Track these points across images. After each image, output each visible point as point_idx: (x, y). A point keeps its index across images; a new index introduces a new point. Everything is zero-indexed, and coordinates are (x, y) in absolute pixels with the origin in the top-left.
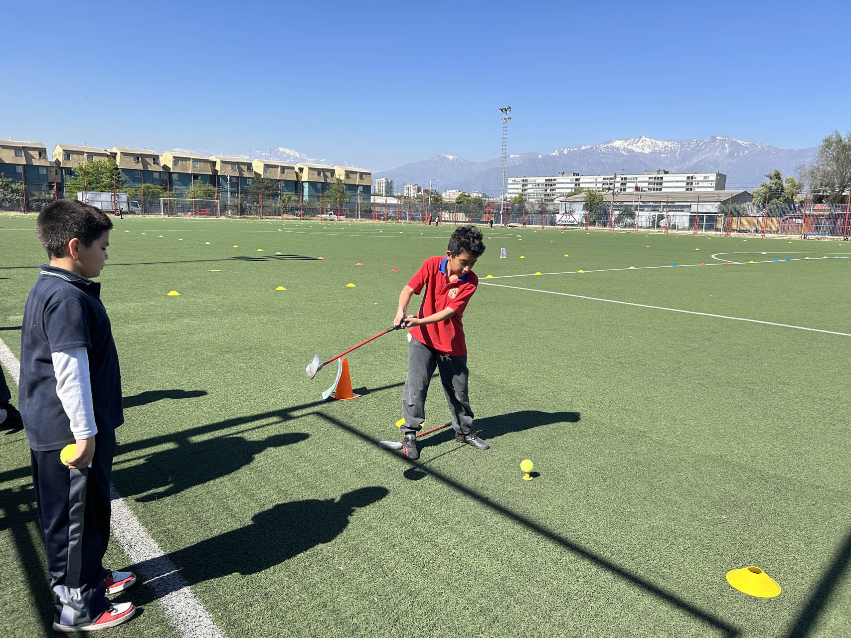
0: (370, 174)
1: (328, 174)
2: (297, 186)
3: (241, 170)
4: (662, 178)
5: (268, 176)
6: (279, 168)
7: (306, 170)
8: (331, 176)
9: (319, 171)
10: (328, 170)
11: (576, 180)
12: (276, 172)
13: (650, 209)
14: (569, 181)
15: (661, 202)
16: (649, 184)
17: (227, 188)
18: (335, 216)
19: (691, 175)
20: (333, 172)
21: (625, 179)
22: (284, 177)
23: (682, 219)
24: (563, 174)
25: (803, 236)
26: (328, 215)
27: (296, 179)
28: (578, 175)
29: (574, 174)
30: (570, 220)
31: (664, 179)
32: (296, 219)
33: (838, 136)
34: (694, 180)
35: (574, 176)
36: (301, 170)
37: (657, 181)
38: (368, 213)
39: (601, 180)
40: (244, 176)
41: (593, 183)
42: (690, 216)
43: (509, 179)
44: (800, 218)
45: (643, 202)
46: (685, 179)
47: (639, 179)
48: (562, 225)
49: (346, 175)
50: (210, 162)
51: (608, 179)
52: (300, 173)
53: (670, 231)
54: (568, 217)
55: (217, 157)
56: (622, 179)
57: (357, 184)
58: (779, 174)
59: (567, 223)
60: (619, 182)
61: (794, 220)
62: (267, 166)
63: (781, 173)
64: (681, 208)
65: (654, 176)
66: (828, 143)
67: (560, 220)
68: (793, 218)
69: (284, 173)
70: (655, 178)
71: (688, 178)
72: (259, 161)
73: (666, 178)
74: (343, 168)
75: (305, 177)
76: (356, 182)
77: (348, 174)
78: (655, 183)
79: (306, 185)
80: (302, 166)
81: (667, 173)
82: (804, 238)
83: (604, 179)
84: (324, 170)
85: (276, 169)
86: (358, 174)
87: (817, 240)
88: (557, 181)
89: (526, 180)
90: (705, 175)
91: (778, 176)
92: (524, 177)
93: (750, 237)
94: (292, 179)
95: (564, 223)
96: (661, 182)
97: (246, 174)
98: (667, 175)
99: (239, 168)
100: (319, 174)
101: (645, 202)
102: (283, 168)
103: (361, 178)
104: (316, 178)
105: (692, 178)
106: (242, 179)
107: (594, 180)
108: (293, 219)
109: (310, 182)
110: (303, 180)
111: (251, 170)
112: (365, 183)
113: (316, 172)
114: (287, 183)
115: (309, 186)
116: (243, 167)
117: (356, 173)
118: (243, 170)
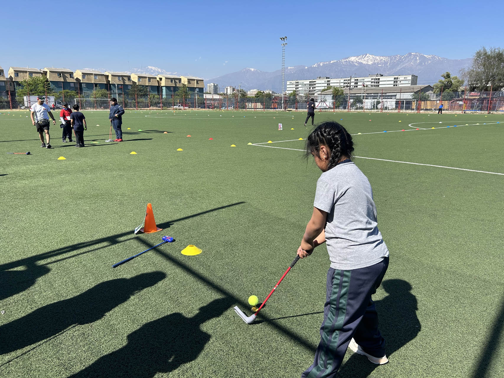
0: (203, 80)
1: (177, 81)
2: (158, 89)
3: (123, 80)
4: (379, 79)
5: (141, 83)
6: (147, 78)
7: (164, 79)
8: (179, 83)
9: (172, 80)
10: (177, 79)
11: (328, 81)
12: (145, 81)
13: (372, 97)
14: (323, 82)
15: (378, 93)
16: (371, 83)
17: (116, 91)
18: (182, 107)
19: (397, 77)
20: (180, 80)
21: (357, 80)
22: (150, 84)
23: (391, 103)
24: (320, 78)
25: (464, 112)
26: (178, 107)
27: (158, 85)
28: (328, 78)
29: (327, 78)
30: (324, 106)
31: (380, 80)
32: (158, 110)
33: (485, 50)
34: (398, 79)
36: (161, 79)
37: (376, 81)
38: (203, 104)
39: (342, 81)
40: (126, 84)
41: (338, 83)
42: (396, 101)
43: (287, 82)
44: (461, 101)
45: (367, 94)
46: (393, 79)
47: (365, 80)
48: (319, 109)
49: (188, 81)
50: (105, 75)
51: (347, 80)
52: (160, 81)
53: (384, 111)
54: (322, 104)
55: (109, 73)
56: (355, 80)
57: (195, 87)
58: (449, 75)
59: (322, 108)
60: (353, 82)
61: (458, 102)
62: (140, 77)
63: (450, 74)
64: (391, 97)
65: (374, 78)
66: (479, 55)
67: (318, 106)
68: (457, 101)
69: (150, 81)
70: (375, 79)
71: (395, 78)
72: (135, 74)
73: (382, 79)
74: (186, 77)
75: (163, 83)
77: (189, 81)
78: (375, 82)
79: (164, 89)
80: (161, 77)
81: (382, 76)
82: (464, 113)
83: (344, 80)
84: (175, 79)
85: (145, 79)
86: (196, 81)
87: (472, 114)
88: (317, 82)
89: (298, 82)
90: (405, 76)
91: (448, 76)
93: (432, 113)
94: (156, 85)
95: (320, 108)
96: (379, 81)
97: (127, 83)
98: (382, 77)
99: (123, 79)
100: (172, 81)
101: (369, 93)
102: (150, 78)
103: (197, 83)
104: (170, 84)
105: (397, 78)
106: (125, 86)
107: (338, 81)
108: (156, 110)
109: (166, 87)
110: (162, 85)
111: (130, 80)
112: (200, 86)
113: (170, 80)
114: (152, 87)
115: (166, 89)
116: (125, 78)
117: (194, 80)
118: (125, 80)
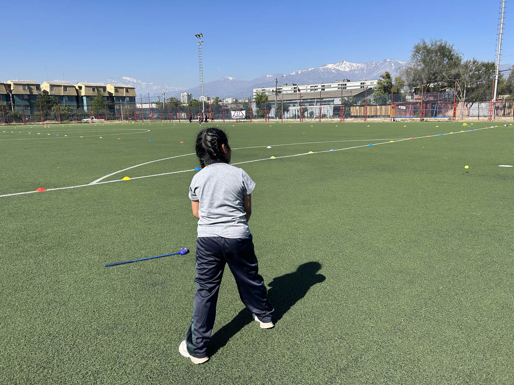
0: (134, 88)
1: (102, 90)
2: (78, 99)
3: (30, 89)
4: (346, 85)
5: (54, 93)
6: (62, 87)
7: (83, 87)
8: (104, 91)
9: (94, 88)
10: (101, 87)
11: (295, 88)
12: (60, 90)
14: (290, 89)
16: (338, 88)
18: (96, 119)
19: (363, 82)
20: (104, 88)
21: (324, 86)
22: (67, 93)
24: (286, 85)
25: (392, 119)
26: (90, 119)
27: (77, 95)
28: (296, 85)
29: (293, 84)
30: (240, 115)
31: (347, 85)
32: (55, 124)
34: (365, 85)
35: (293, 85)
36: (80, 88)
37: (343, 87)
39: (309, 87)
40: (34, 94)
41: (305, 89)
42: (334, 107)
43: (254, 89)
46: (360, 84)
47: (332, 86)
48: (236, 119)
49: (115, 90)
50: (5, 85)
51: (313, 86)
52: (80, 90)
54: (238, 113)
55: (11, 81)
56: (322, 86)
57: (125, 96)
60: (320, 88)
62: (52, 86)
63: (390, 74)
64: (328, 103)
65: (341, 83)
69: (67, 90)
70: (342, 84)
71: (361, 83)
72: (47, 82)
73: (348, 84)
74: (113, 85)
75: (83, 93)
76: (124, 94)
77: (117, 89)
79: (85, 98)
80: (81, 85)
81: (349, 81)
83: (311, 87)
84: (98, 87)
85: (60, 88)
86: (125, 89)
87: (402, 121)
88: (284, 89)
89: (264, 90)
90: (371, 81)
91: (388, 76)
92: (263, 88)
93: (356, 122)
94: (73, 95)
96: (345, 87)
97: (35, 92)
98: (349, 82)
99: (29, 88)
100: (94, 90)
101: (305, 99)
102: (65, 87)
103: (127, 91)
104: (91, 93)
105: (364, 83)
106: (31, 97)
107: (305, 88)
108: (52, 124)
109: (87, 97)
110: (82, 95)
111: (39, 89)
112: (130, 94)
113: (91, 89)
114: (70, 98)
115: (86, 99)
116: (32, 87)
117: (123, 88)
118: (33, 89)
